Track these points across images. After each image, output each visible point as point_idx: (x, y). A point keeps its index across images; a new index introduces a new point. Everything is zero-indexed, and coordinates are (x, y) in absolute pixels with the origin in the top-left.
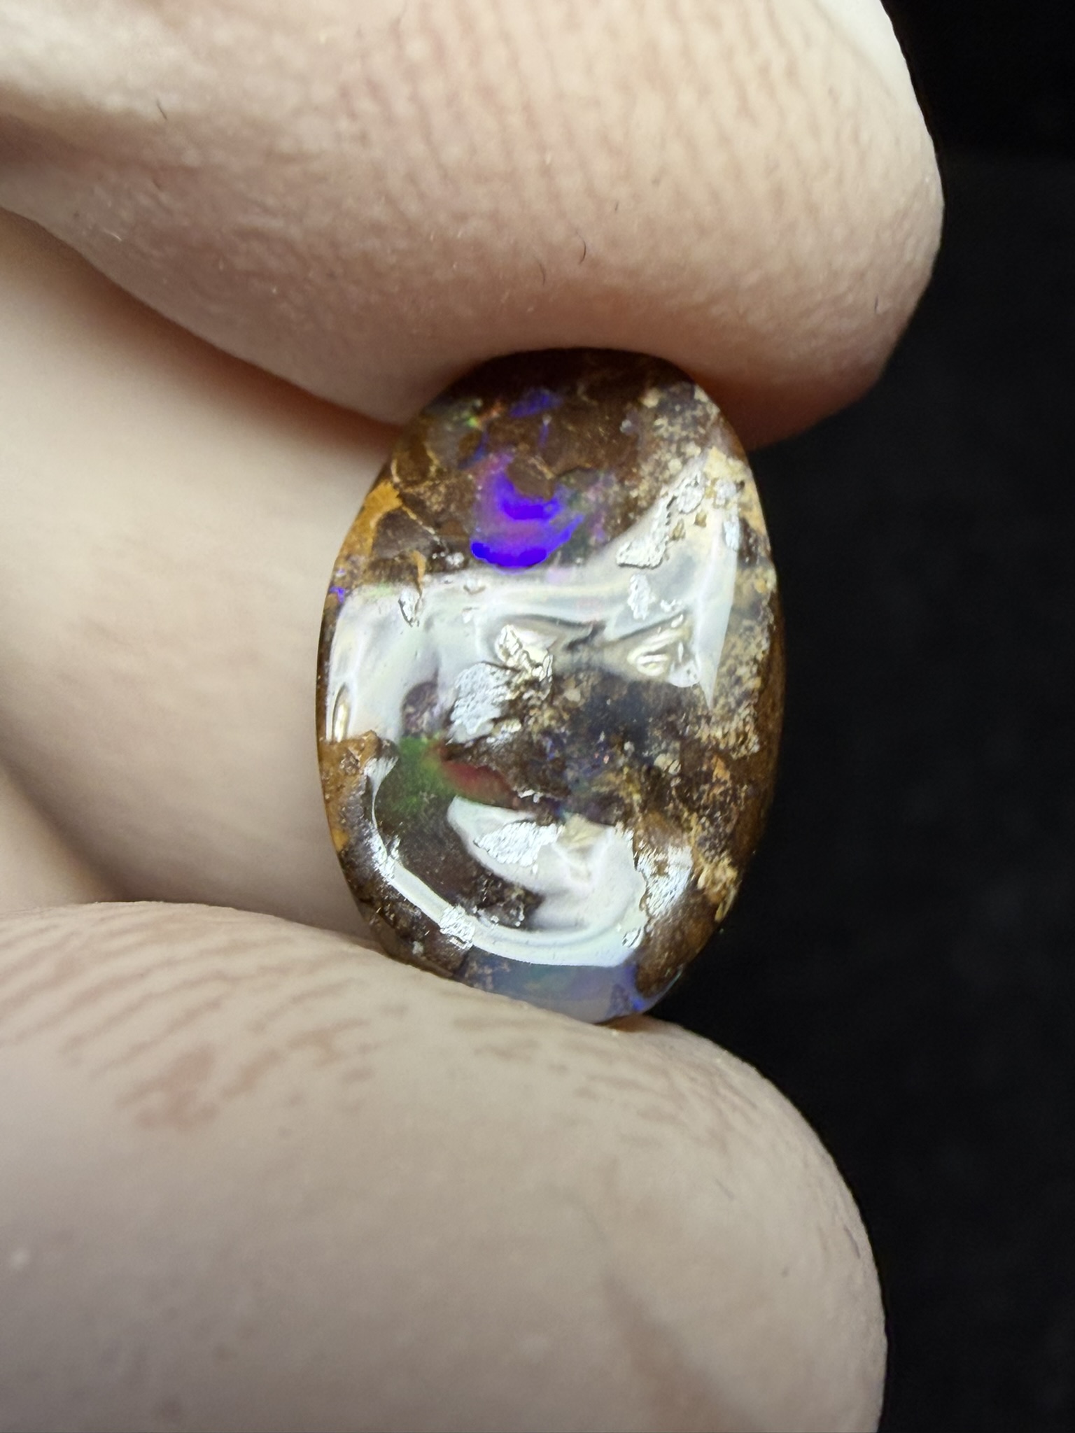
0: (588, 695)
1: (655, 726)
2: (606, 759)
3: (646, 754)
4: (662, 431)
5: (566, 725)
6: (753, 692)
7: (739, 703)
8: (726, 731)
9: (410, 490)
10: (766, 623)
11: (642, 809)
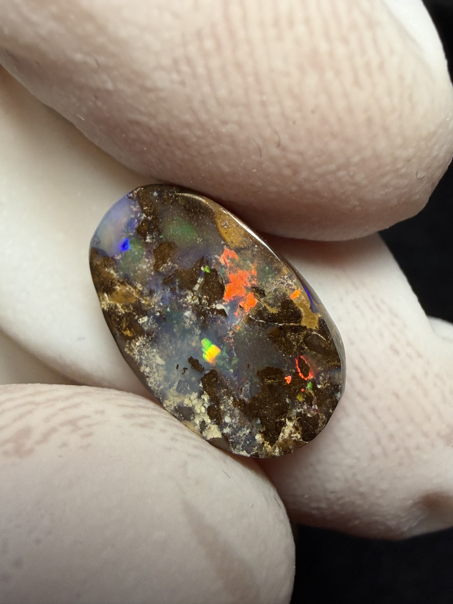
0: (185, 319)
1: (157, 328)
2: (161, 304)
3: (152, 317)
4: (245, 429)
5: (182, 303)
6: (140, 366)
7: (141, 359)
8: (136, 346)
9: (305, 332)
10: (156, 392)
11: (138, 299)
